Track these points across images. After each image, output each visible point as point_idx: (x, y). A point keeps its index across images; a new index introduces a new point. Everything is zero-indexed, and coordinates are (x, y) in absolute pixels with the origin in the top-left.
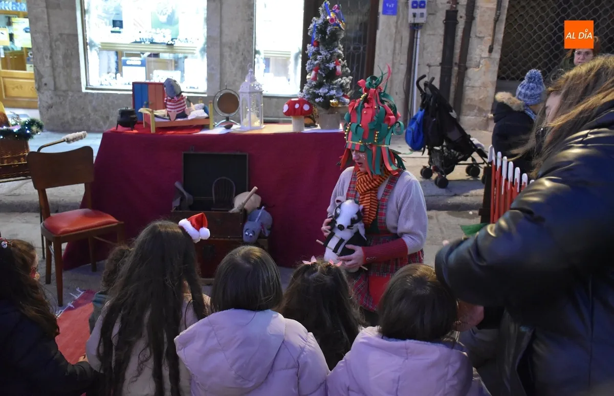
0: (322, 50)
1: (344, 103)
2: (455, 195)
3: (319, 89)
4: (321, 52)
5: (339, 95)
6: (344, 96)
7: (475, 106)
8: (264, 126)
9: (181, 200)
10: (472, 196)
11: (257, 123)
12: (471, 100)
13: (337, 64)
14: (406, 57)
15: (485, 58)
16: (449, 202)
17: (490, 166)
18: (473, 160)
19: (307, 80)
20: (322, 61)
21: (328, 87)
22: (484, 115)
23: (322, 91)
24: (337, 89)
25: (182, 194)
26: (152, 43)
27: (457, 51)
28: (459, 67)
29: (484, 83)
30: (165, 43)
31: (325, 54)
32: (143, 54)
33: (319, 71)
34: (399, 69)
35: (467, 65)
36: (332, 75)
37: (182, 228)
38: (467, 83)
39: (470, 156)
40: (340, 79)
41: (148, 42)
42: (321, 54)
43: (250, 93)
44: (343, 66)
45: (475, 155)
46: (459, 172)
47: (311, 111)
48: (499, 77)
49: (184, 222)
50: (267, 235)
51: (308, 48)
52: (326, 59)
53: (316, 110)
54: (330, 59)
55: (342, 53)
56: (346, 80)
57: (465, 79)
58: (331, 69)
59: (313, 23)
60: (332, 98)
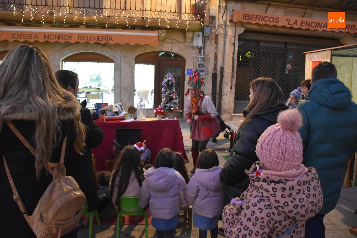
1: (176, 109)
2: (220, 145)
3: (167, 104)
4: (168, 91)
5: (174, 106)
6: (176, 106)
7: (227, 111)
8: (146, 119)
9: (117, 146)
10: (226, 145)
11: (143, 118)
12: (225, 108)
13: (174, 95)
15: (229, 91)
16: (217, 147)
17: (232, 132)
18: (226, 131)
19: (162, 101)
20: (168, 94)
21: (170, 103)
22: (230, 114)
23: (168, 105)
24: (174, 104)
25: (117, 144)
26: (91, 88)
27: (218, 89)
28: (219, 95)
29: (229, 102)
30: (96, 88)
31: (169, 91)
32: (83, 92)
33: (167, 98)
35: (222, 94)
36: (171, 99)
37: (135, 148)
38: (222, 101)
39: (225, 130)
40: (174, 100)
41: (89, 88)
42: (167, 92)
44: (175, 96)
45: (227, 129)
46: (221, 136)
47: (164, 112)
48: (236, 99)
49: (135, 145)
50: (150, 158)
51: (162, 90)
53: (166, 112)
54: (171, 93)
55: (175, 91)
56: (177, 101)
57: (222, 100)
58: (171, 97)
59: (164, 81)
60: (172, 107)
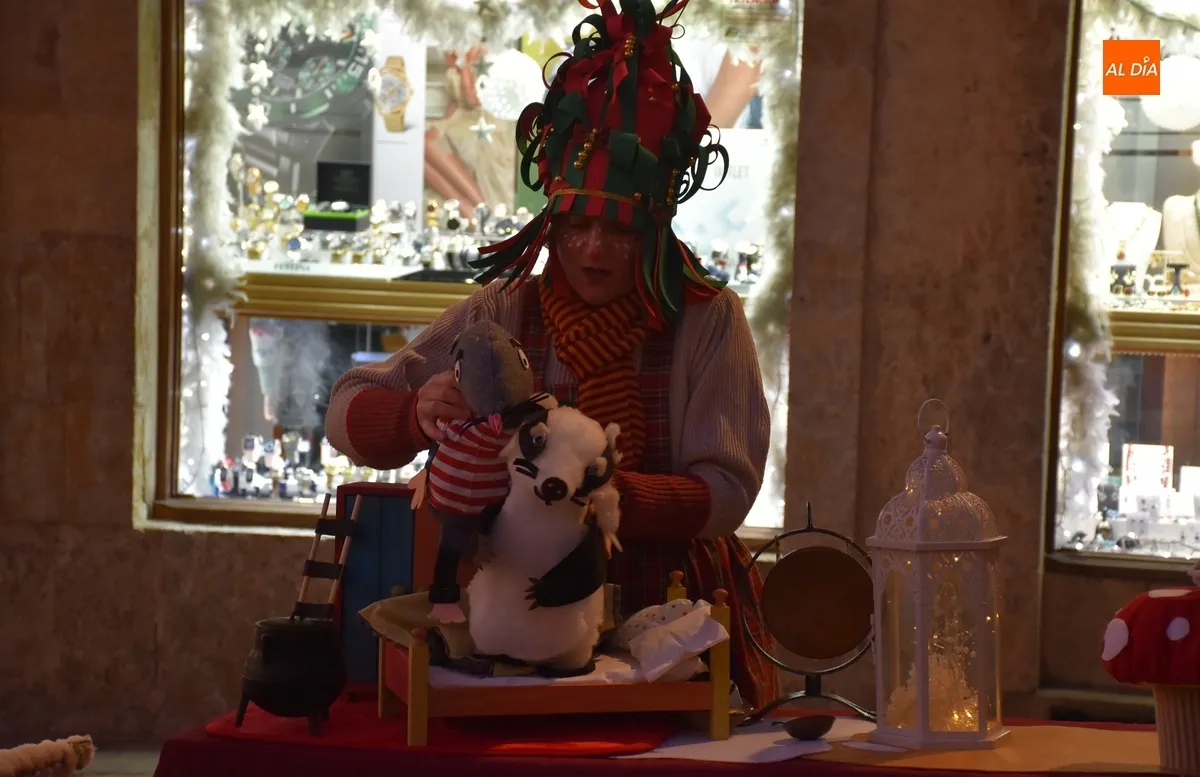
11: (964, 716)
43: (921, 551)
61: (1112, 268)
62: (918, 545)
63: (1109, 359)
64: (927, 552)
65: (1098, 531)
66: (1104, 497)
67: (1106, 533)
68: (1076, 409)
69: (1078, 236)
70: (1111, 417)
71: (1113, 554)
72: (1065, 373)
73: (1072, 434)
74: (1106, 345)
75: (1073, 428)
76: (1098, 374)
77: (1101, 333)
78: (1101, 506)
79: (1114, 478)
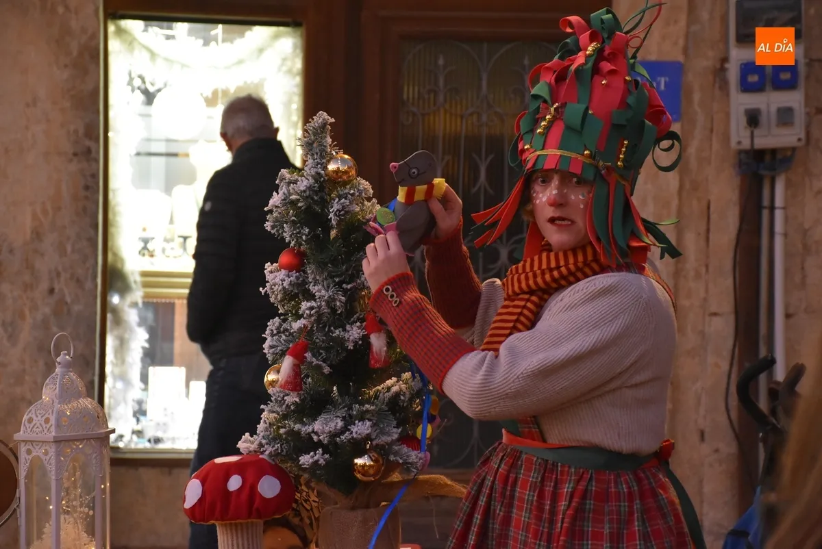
0: (316, 282)
3: (314, 419)
4: (314, 289)
5: (386, 439)
6: (402, 439)
13: (371, 329)
14: (726, 283)
19: (270, 391)
20: (318, 321)
21: (342, 412)
23: (322, 427)
24: (379, 418)
31: (326, 294)
33: (308, 355)
34: (702, 334)
36: (354, 368)
42: (311, 297)
43: (57, 441)
47: (287, 498)
51: (269, 277)
52: (333, 310)
53: (309, 496)
54: (346, 312)
58: (351, 347)
59: (283, 190)
60: (359, 447)
61: (140, 238)
62: (54, 437)
63: (140, 305)
64: (60, 441)
65: (133, 432)
66: (137, 407)
67: (139, 433)
68: (117, 342)
69: (114, 215)
70: (143, 348)
71: (146, 449)
72: (109, 316)
73: (114, 361)
74: (137, 295)
75: (116, 356)
76: (132, 316)
77: (133, 286)
78: (135, 415)
79: (145, 393)
